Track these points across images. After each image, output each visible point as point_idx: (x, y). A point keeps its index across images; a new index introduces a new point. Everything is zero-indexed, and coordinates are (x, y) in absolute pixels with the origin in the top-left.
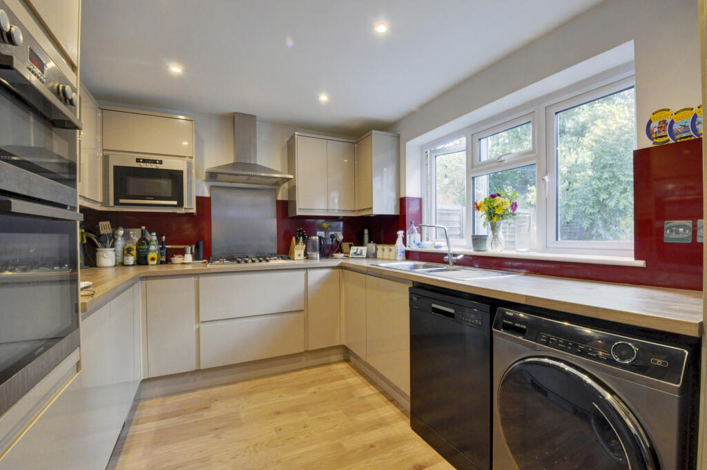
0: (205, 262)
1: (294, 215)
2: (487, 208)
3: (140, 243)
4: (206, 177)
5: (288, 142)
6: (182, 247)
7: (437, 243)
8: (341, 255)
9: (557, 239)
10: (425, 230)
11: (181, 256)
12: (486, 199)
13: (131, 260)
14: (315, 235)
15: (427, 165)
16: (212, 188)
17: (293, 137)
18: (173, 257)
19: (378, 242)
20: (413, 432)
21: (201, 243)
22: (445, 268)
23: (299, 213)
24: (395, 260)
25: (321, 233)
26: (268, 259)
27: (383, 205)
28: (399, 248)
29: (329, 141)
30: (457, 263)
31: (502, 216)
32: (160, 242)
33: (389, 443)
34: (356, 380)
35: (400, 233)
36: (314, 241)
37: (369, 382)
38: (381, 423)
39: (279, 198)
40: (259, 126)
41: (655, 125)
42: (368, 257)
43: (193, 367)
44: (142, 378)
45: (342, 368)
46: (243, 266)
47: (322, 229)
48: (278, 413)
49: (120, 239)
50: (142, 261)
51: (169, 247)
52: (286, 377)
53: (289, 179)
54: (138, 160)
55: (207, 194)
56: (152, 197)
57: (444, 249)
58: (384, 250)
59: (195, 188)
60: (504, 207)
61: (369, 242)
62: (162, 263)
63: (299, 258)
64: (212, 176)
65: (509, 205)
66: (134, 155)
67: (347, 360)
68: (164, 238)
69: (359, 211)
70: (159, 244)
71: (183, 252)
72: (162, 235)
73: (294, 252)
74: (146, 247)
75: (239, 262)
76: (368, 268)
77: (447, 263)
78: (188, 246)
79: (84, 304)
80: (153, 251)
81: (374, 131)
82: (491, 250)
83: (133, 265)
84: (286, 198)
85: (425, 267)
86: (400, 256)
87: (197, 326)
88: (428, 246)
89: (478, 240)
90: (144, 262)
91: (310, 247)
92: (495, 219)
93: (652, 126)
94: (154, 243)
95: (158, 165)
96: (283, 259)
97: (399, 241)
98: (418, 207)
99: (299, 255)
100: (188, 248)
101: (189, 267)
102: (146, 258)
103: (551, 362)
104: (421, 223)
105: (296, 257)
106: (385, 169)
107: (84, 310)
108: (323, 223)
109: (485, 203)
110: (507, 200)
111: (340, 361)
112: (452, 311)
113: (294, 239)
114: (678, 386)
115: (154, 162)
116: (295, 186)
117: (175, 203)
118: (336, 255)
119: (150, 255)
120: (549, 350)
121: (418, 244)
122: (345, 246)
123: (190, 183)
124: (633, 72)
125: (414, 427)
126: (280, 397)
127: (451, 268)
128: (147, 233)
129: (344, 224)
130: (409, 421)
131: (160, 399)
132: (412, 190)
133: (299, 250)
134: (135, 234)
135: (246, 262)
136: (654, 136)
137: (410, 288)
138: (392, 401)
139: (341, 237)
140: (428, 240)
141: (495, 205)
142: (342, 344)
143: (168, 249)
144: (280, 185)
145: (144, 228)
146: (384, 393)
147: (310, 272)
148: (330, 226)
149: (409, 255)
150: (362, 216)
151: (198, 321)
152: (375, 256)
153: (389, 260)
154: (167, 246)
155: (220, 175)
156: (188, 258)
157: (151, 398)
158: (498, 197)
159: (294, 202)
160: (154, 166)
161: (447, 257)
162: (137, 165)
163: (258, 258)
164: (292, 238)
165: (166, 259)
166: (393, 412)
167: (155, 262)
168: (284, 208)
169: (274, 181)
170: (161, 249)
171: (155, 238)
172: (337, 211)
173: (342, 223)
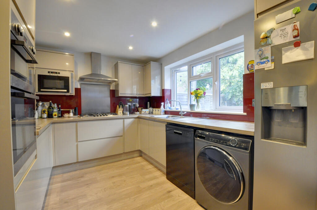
0: (79, 116)
1: (118, 96)
2: (195, 94)
3: (49, 108)
4: (79, 80)
5: (115, 65)
6: (69, 110)
7: (177, 108)
8: (138, 113)
9: (220, 106)
10: (172, 102)
11: (68, 114)
12: (194, 91)
13: (45, 116)
14: (127, 104)
15: (173, 76)
16: (81, 84)
17: (117, 63)
18: (64, 114)
19: (153, 107)
20: (167, 180)
21: (77, 108)
22: (180, 117)
23: (120, 95)
24: (160, 115)
25: (129, 104)
26: (107, 114)
27: (155, 92)
28: (162, 109)
29: (133, 65)
30: (184, 115)
31: (200, 97)
32: (59, 108)
33: (158, 184)
34: (145, 163)
35: (163, 103)
36: (127, 107)
37: (150, 163)
38: (155, 178)
39: (111, 89)
40: (102, 58)
41: (250, 65)
42: (149, 113)
43: (75, 161)
44: (53, 166)
45: (139, 159)
46: (96, 117)
47: (129, 102)
48: (113, 177)
49: (40, 106)
50: (50, 116)
51: (62, 110)
52: (116, 164)
53: (115, 81)
54: (49, 72)
55: (79, 87)
56: (55, 88)
57: (179, 110)
58: (156, 110)
59: (74, 84)
60: (201, 93)
61: (150, 107)
62: (59, 117)
63: (120, 114)
64: (82, 79)
65: (203, 93)
66: (47, 70)
67: (141, 156)
68: (60, 106)
69: (145, 94)
70: (58, 109)
71: (69, 112)
72: (59, 105)
73: (118, 112)
74: (52, 110)
75: (95, 116)
76: (149, 117)
77: (180, 115)
78: (71, 110)
79: (38, 132)
80: (55, 112)
81: (151, 62)
82: (197, 110)
83: (46, 118)
84: (114, 89)
85: (172, 117)
86: (162, 113)
87: (77, 143)
88: (174, 109)
89: (192, 106)
90: (51, 117)
91: (125, 110)
92: (198, 98)
93: (249, 66)
94: (56, 108)
95: (58, 74)
96: (113, 114)
97: (162, 107)
98: (170, 93)
99: (120, 113)
100: (71, 111)
101: (72, 119)
102: (52, 115)
103: (214, 148)
104: (171, 99)
105: (119, 114)
106: (156, 77)
107: (38, 135)
108: (130, 99)
109: (194, 92)
110: (202, 91)
111: (138, 157)
112: (181, 132)
113: (118, 106)
114: (249, 151)
115: (56, 73)
116: (118, 84)
117: (66, 91)
118: (136, 113)
119: (54, 114)
120: (212, 144)
121: (170, 108)
122: (140, 109)
123: (72, 82)
124: (243, 46)
125: (168, 178)
126: (113, 171)
127: (182, 117)
128: (52, 104)
129: (139, 100)
130: (166, 176)
131: (61, 175)
132: (167, 86)
133: (120, 111)
134: (47, 105)
135: (98, 116)
136: (249, 69)
137: (166, 125)
138: (159, 170)
139: (138, 105)
140: (173, 106)
141: (198, 93)
142: (139, 149)
143: (62, 111)
144: (111, 83)
145: (51, 101)
146: (156, 167)
147: (125, 120)
148: (133, 101)
149: (166, 113)
150: (147, 97)
151: (77, 141)
152: (152, 113)
153: (158, 114)
154: (61, 110)
155: (85, 79)
156: (71, 114)
157: (57, 175)
158: (199, 90)
159: (118, 91)
160: (56, 75)
161: (180, 113)
162: (49, 74)
163: (103, 115)
164: (117, 106)
165: (61, 115)
166: (160, 174)
167: (56, 117)
168: (113, 93)
169: (109, 82)
170: (59, 111)
171: (56, 106)
172: (135, 95)
173: (138, 99)
